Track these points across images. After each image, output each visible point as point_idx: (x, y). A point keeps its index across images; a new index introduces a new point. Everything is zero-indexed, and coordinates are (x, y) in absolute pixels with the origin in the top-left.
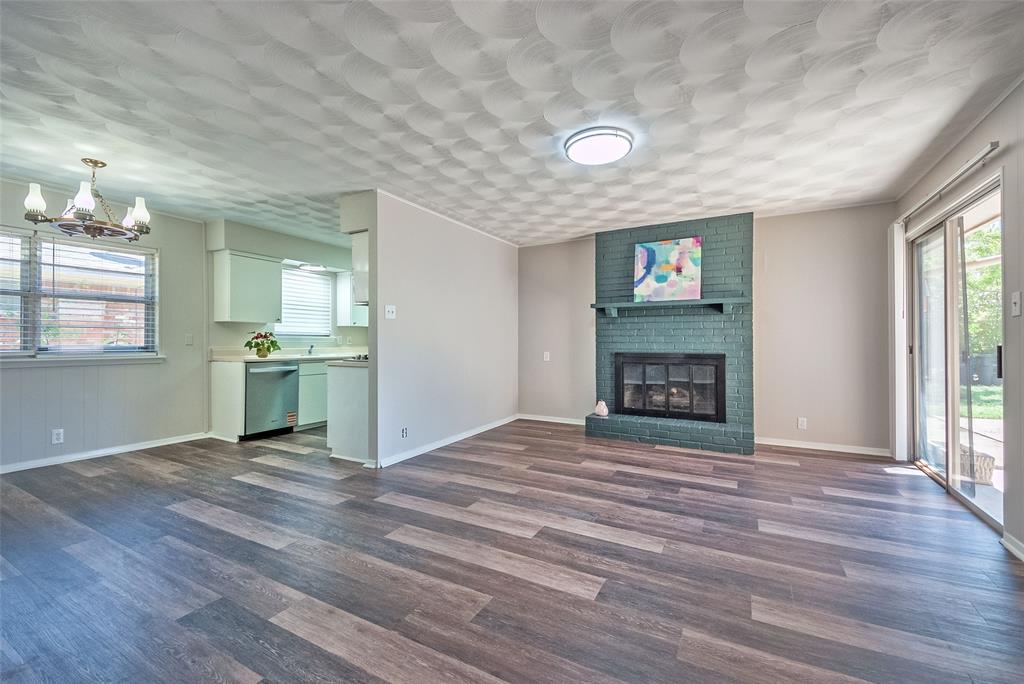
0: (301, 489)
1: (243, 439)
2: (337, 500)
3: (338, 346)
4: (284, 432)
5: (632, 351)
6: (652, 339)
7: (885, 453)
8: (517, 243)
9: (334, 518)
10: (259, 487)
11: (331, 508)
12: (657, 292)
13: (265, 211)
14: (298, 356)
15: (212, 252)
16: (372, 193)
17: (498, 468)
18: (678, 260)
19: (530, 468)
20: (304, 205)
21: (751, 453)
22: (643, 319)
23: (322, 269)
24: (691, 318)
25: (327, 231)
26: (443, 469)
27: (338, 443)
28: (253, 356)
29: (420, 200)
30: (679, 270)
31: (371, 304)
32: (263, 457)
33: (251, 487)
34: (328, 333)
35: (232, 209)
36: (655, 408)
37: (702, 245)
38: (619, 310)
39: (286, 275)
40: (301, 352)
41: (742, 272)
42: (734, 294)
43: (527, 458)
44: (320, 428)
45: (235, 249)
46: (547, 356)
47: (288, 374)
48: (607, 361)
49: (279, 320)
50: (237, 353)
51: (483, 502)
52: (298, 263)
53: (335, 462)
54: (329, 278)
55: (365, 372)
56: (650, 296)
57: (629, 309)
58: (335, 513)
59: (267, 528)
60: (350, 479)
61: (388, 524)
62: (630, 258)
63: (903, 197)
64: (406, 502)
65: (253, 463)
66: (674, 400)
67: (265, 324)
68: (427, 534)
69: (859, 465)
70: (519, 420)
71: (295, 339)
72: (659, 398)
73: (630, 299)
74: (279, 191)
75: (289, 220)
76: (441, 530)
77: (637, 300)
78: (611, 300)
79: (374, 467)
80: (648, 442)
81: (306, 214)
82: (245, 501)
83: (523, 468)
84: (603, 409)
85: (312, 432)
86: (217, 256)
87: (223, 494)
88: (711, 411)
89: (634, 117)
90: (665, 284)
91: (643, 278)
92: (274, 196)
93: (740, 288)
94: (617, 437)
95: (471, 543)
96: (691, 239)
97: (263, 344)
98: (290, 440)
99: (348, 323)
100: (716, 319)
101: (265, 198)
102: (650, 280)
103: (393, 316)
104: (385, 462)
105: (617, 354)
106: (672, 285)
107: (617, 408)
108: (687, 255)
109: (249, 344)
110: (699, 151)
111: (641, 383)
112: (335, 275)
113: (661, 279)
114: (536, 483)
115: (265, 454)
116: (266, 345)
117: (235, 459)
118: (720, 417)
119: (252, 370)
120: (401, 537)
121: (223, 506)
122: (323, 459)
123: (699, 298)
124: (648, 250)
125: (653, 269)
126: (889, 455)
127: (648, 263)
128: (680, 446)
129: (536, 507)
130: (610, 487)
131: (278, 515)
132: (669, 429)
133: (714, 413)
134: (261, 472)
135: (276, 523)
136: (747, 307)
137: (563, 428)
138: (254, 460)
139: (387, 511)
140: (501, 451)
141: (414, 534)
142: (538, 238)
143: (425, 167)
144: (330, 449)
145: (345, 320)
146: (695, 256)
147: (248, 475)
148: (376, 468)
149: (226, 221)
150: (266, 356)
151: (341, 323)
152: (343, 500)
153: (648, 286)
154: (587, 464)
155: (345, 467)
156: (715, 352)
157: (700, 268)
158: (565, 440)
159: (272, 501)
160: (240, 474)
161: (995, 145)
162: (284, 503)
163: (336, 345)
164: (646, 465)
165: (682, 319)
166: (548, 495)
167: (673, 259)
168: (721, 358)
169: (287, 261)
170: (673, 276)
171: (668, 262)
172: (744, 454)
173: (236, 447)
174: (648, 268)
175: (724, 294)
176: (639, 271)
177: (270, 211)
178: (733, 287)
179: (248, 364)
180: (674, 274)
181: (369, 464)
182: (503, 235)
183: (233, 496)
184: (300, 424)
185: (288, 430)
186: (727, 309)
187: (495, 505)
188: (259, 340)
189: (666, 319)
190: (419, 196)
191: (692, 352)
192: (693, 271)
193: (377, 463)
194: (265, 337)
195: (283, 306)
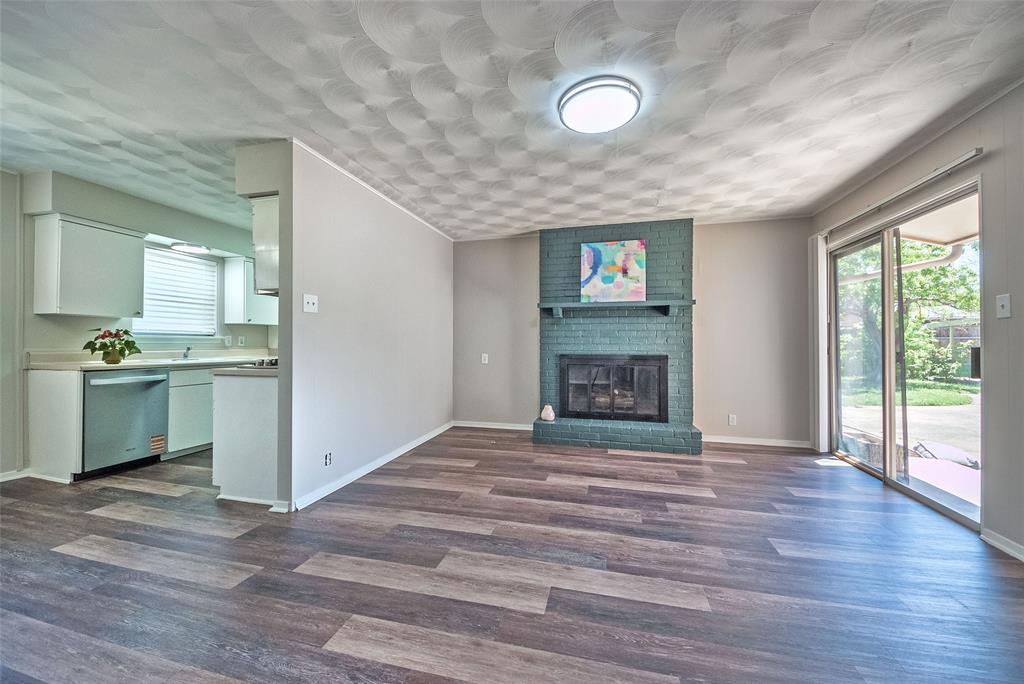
0: (171, 562)
1: (80, 477)
2: (234, 580)
3: (226, 348)
4: (147, 464)
5: (576, 353)
6: (597, 340)
7: (805, 445)
8: (451, 235)
9: (232, 617)
10: (98, 565)
11: (226, 595)
12: (603, 293)
13: (119, 161)
14: (169, 362)
15: (33, 216)
16: (286, 143)
17: (455, 496)
18: (624, 261)
19: (493, 492)
20: (179, 154)
21: (699, 452)
22: (588, 321)
23: (203, 251)
24: (635, 320)
25: (212, 200)
26: (385, 505)
27: (228, 477)
28: (97, 361)
29: (351, 163)
30: (625, 272)
31: (283, 293)
32: (110, 507)
33: (85, 565)
34: (211, 331)
35: (64, 153)
36: (599, 411)
37: (646, 248)
38: (565, 310)
39: (149, 255)
40: (172, 356)
41: (683, 276)
42: (677, 297)
43: (483, 477)
44: (203, 454)
45: (67, 216)
46: (485, 358)
47: (152, 384)
48: (552, 363)
49: (139, 314)
50: (71, 358)
51: (455, 555)
52: (168, 241)
53: (226, 506)
54: (215, 264)
55: (274, 382)
56: (596, 296)
57: (574, 310)
58: (232, 607)
59: (107, 655)
60: (252, 535)
61: (322, 618)
62: (577, 258)
63: (820, 213)
64: (344, 570)
65: (92, 519)
66: (618, 401)
67: (117, 319)
68: (391, 630)
69: (794, 459)
70: (454, 428)
71: (163, 340)
72: (602, 400)
73: (576, 299)
74: (140, 127)
75: (153, 179)
76: (410, 618)
77: (584, 300)
78: (556, 299)
79: (285, 510)
80: (599, 446)
81: (183, 171)
82: (71, 597)
83: (485, 492)
84: (549, 413)
85: (188, 460)
86: (39, 222)
87: (33, 586)
88: (654, 412)
89: (657, 68)
90: (611, 285)
91: (590, 278)
92: (133, 136)
93: (681, 291)
94: (566, 443)
95: (462, 638)
96: (636, 242)
97: (113, 345)
98: (157, 476)
99: (240, 320)
100: (661, 321)
101: (116, 137)
102: (597, 280)
103: (315, 309)
104: (301, 502)
105: (562, 356)
106: (619, 286)
107: (563, 412)
108: (632, 257)
109: (90, 346)
110: (694, 132)
111: (586, 382)
112: (221, 261)
113: (607, 280)
114: (507, 514)
115: (114, 500)
116: (118, 347)
117: (60, 512)
118: (662, 417)
119: (94, 382)
120: (349, 643)
121: (27, 613)
122: (207, 503)
123: (644, 299)
124: (594, 250)
125: (599, 270)
126: (809, 447)
127: (594, 263)
128: (631, 449)
129: (525, 555)
130: (594, 511)
131: (129, 623)
132: (620, 432)
133: (657, 413)
134: (103, 533)
135: (124, 642)
136: (687, 311)
137: (507, 435)
138: (95, 512)
139: (319, 592)
140: (448, 469)
141: (371, 634)
142: (477, 231)
143: (369, 108)
144: (218, 488)
145: (236, 316)
146: (639, 258)
147: (81, 542)
148: (289, 512)
149: (54, 172)
150: (118, 362)
151: (229, 320)
152: (245, 576)
153: (595, 286)
154: (553, 480)
155: (243, 515)
156: (658, 353)
157: (645, 269)
158: (514, 450)
159: (120, 593)
160: (69, 540)
161: (979, 151)
162: (142, 594)
163: (223, 346)
164: (614, 476)
165: (627, 320)
166: (532, 531)
167: (619, 260)
168: (663, 359)
169: (151, 237)
170: (619, 277)
171: (614, 264)
172: (693, 454)
173: (67, 491)
174: (595, 269)
175: (667, 296)
176: (586, 271)
177: (125, 162)
178: (674, 290)
179: (87, 373)
180: (620, 275)
181: (279, 508)
182: (441, 224)
183: (51, 588)
184: (170, 450)
185: (154, 460)
186: (673, 311)
187: (474, 558)
188: (107, 341)
189: (611, 320)
190: (352, 157)
191: (635, 353)
192: (638, 271)
193: (290, 505)
194: (117, 335)
195: (145, 296)
